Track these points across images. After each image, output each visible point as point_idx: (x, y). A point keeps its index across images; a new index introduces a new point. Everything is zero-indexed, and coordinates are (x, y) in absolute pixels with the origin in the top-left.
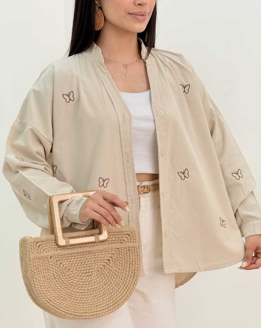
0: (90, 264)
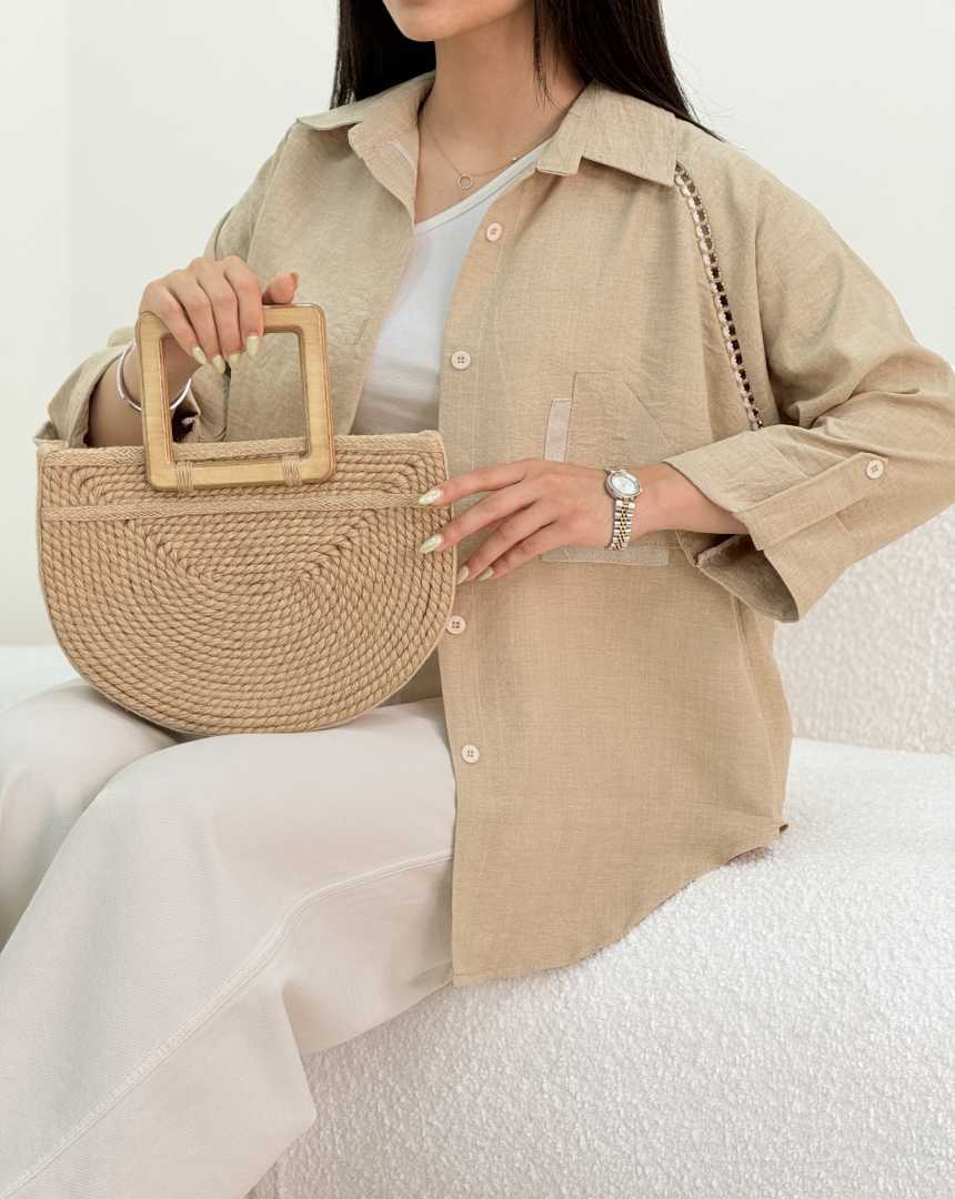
0: (268, 554)
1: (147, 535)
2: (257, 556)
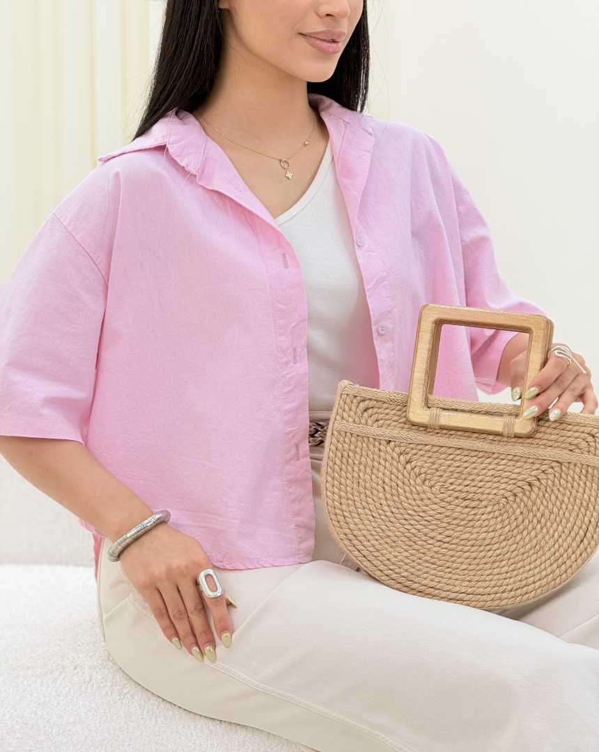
0: (481, 481)
1: (401, 454)
2: (473, 480)
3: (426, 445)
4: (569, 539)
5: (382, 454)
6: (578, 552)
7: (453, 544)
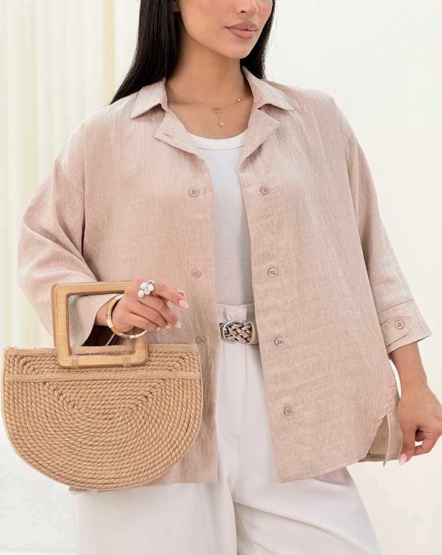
0: (112, 400)
1: (55, 390)
2: (107, 400)
3: (71, 381)
4: (178, 430)
5: (41, 392)
6: (186, 438)
7: (100, 446)
